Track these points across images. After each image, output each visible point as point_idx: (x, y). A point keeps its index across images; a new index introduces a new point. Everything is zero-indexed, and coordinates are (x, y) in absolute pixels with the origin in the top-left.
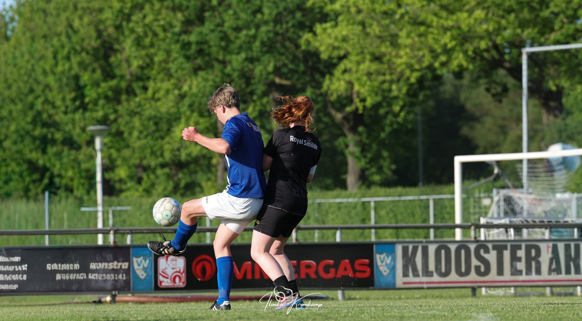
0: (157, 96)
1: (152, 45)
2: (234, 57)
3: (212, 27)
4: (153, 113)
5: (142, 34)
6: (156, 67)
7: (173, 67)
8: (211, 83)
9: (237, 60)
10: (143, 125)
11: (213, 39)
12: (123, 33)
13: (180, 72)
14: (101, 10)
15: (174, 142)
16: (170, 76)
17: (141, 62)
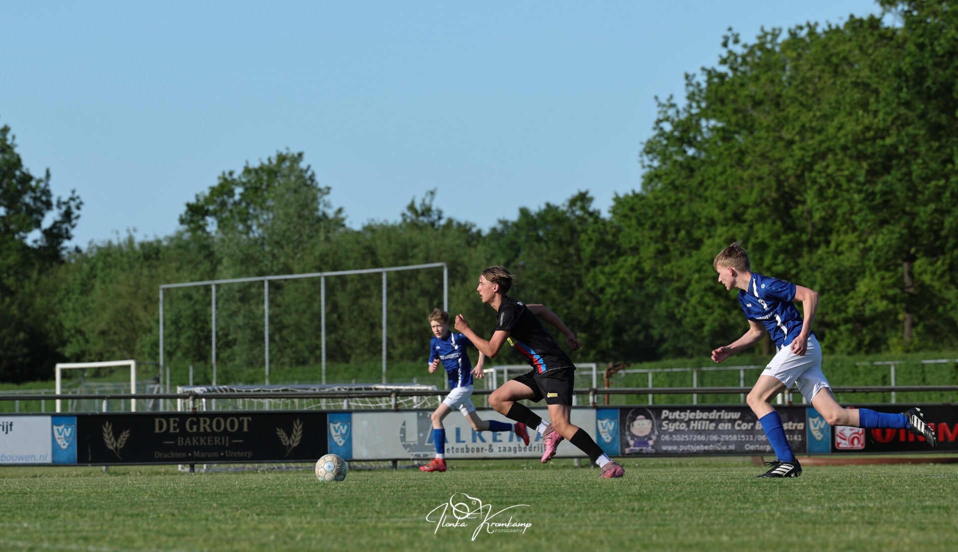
0: (840, 249)
1: (835, 197)
2: (922, 209)
3: (899, 176)
4: (836, 267)
5: (824, 185)
6: (839, 219)
7: (857, 219)
8: (897, 235)
9: (925, 212)
10: (826, 280)
11: (900, 190)
12: (804, 183)
13: (864, 224)
14: (781, 160)
15: (859, 297)
16: (855, 229)
17: (823, 214)
